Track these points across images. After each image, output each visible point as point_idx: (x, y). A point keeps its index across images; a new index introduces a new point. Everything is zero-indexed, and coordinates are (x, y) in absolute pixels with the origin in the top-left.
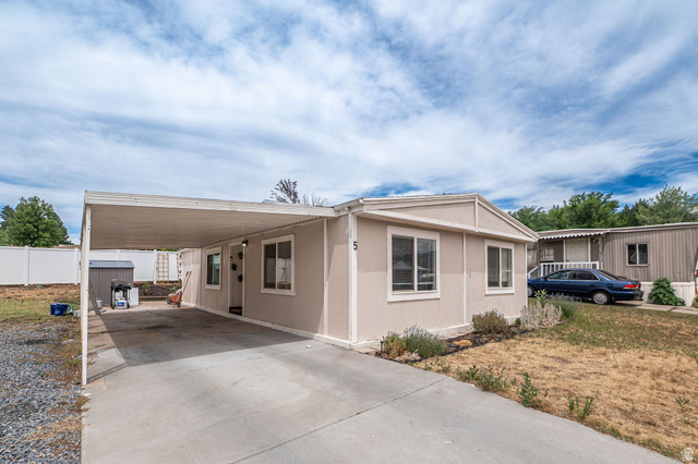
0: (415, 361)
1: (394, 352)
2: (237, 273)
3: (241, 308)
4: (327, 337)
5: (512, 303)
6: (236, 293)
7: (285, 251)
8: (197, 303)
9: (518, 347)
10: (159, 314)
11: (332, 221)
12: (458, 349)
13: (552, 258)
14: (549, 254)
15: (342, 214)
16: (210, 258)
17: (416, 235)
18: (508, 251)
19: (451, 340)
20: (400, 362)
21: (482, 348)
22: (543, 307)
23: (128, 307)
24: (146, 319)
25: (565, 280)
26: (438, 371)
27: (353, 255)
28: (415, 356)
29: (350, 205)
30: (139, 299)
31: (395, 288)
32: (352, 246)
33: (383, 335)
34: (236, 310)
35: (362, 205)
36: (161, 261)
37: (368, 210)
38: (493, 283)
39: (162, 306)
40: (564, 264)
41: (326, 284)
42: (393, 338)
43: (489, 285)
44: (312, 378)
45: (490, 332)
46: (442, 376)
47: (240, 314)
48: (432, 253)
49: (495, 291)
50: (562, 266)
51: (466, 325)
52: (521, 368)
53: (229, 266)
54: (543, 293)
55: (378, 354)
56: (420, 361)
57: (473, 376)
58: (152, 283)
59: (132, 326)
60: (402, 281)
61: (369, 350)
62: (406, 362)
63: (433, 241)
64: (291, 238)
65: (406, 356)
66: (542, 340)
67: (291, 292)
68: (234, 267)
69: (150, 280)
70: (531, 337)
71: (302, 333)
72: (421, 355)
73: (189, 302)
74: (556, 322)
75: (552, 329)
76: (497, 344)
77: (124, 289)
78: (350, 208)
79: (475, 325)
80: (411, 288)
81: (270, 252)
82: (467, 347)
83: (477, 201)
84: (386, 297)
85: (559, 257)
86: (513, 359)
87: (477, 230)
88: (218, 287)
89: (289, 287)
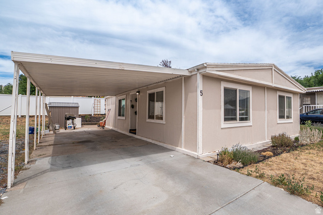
0: (239, 168)
1: (226, 162)
2: (134, 110)
3: (136, 130)
4: (184, 149)
5: (291, 128)
6: (133, 122)
7: (160, 97)
8: (113, 127)
9: (301, 157)
10: (89, 133)
11: (187, 78)
12: (265, 158)
13: (309, 103)
14: (308, 100)
15: (193, 74)
16: (120, 101)
17: (238, 87)
18: (289, 98)
19: (259, 152)
20: (230, 168)
21: (280, 157)
22: (311, 131)
23: (74, 128)
24: (80, 136)
25: (318, 114)
26: (256, 177)
27: (200, 99)
28: (239, 164)
29: (198, 67)
30: (82, 124)
31: (226, 120)
32: (199, 93)
33: (219, 150)
34: (133, 131)
35: (206, 67)
36: (96, 103)
37: (210, 71)
38: (282, 117)
39: (94, 128)
40: (316, 106)
41: (183, 117)
42: (225, 152)
43: (279, 118)
44: (170, 183)
45: (282, 146)
46: (260, 181)
47: (135, 134)
48: (247, 98)
49: (282, 121)
50: (315, 107)
51: (267, 141)
52: (309, 173)
53: (129, 106)
54: (309, 122)
55: (216, 162)
56: (243, 168)
57: (282, 182)
58: (91, 115)
59: (70, 141)
60: (230, 115)
61: (210, 159)
62: (234, 169)
63: (248, 92)
64: (163, 89)
65: (233, 164)
66: (315, 152)
67: (163, 122)
68: (133, 107)
69: (90, 113)
70: (307, 149)
71: (169, 146)
72: (243, 164)
73: (109, 126)
74: (319, 140)
75: (317, 144)
76: (288, 154)
77: (73, 118)
78: (198, 70)
79: (273, 142)
80: (235, 119)
81: (152, 97)
82: (270, 157)
83: (273, 68)
84: (220, 125)
85: (313, 102)
86: (302, 166)
87: (274, 85)
88: (124, 118)
89: (162, 118)
